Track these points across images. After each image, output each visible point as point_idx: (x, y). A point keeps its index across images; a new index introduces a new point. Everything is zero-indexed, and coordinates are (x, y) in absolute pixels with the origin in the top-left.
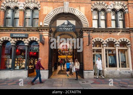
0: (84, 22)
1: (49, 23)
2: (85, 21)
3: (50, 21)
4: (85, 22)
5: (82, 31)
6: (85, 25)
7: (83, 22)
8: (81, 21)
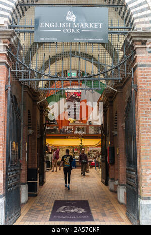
0: (138, 8)
1: (8, 14)
2: (142, 7)
3: (10, 9)
4: (142, 10)
5: (132, 47)
6: (143, 23)
7: (136, 12)
8: (126, 6)
